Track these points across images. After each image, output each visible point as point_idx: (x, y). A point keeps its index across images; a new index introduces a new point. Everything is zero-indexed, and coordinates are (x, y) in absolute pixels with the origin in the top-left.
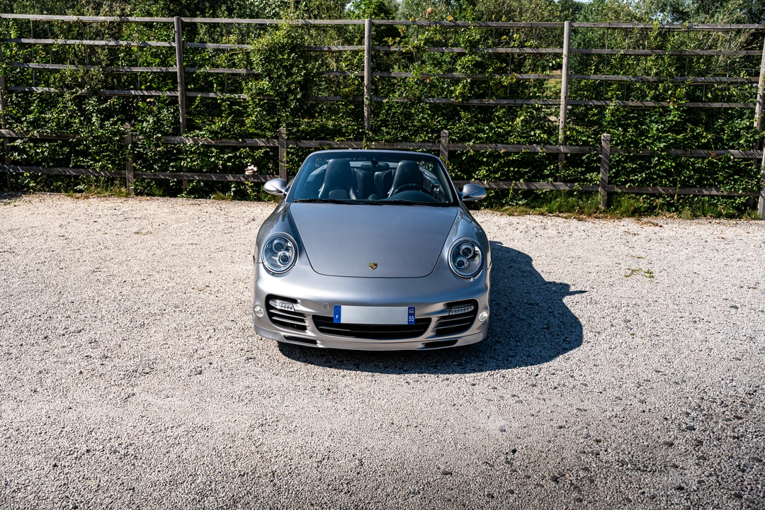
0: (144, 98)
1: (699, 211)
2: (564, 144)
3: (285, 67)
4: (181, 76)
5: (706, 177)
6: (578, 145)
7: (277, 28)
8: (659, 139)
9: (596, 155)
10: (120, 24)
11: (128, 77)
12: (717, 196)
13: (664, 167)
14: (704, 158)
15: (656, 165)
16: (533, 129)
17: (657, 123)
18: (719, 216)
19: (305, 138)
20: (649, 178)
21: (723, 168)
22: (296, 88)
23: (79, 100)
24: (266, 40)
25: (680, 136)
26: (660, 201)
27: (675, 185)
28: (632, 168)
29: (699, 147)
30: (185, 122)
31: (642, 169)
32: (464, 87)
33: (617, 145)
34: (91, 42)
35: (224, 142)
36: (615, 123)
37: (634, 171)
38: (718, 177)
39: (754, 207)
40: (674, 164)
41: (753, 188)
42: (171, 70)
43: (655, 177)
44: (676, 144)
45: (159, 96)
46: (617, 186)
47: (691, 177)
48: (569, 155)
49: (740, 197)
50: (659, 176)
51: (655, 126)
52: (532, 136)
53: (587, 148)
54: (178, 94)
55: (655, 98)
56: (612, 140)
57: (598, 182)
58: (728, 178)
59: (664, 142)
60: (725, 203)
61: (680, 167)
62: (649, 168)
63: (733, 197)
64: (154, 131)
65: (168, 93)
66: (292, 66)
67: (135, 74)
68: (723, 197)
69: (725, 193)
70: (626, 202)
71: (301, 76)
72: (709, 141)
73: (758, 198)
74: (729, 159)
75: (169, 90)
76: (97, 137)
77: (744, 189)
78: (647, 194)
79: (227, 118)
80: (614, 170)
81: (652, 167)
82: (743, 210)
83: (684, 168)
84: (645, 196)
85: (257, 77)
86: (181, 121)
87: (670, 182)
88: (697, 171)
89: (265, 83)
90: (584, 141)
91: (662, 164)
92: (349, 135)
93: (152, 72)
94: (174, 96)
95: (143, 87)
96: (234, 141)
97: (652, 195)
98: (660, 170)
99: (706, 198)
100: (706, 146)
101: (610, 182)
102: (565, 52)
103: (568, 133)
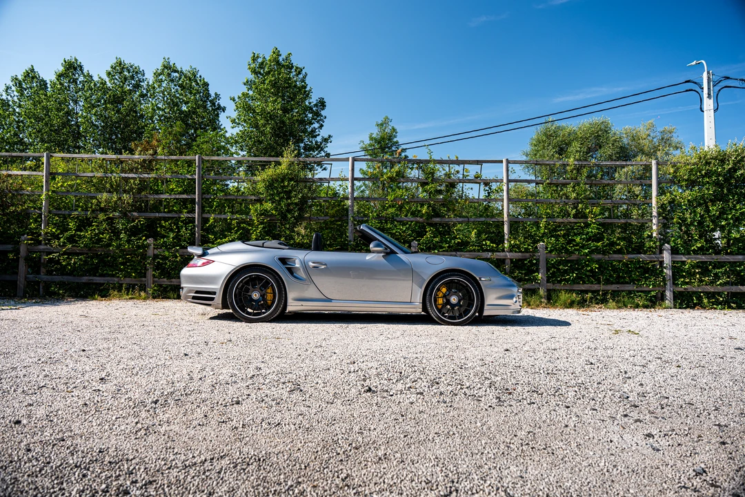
0: (166, 219)
1: (620, 303)
2: (511, 251)
3: (285, 192)
4: (199, 201)
5: (623, 276)
6: (521, 252)
7: (278, 163)
8: (583, 247)
9: (535, 260)
10: (150, 161)
11: (154, 203)
12: (633, 291)
13: (590, 268)
14: (620, 261)
15: (583, 267)
16: (484, 240)
17: (579, 234)
18: (637, 306)
20: (579, 277)
21: (636, 268)
22: (294, 208)
23: (110, 221)
24: (270, 172)
25: (599, 244)
26: (589, 295)
27: (599, 283)
28: (565, 269)
29: (615, 252)
30: (200, 238)
31: (572, 270)
32: (429, 207)
33: (551, 251)
34: (126, 175)
36: (548, 235)
37: (566, 272)
38: (632, 276)
39: (663, 299)
40: (597, 266)
41: (660, 284)
42: (191, 197)
43: (583, 276)
44: (597, 250)
45: (179, 217)
46: (554, 284)
47: (611, 276)
48: (514, 260)
50: (586, 275)
51: (579, 237)
52: (484, 245)
53: (528, 255)
54: (196, 215)
55: (576, 216)
56: (547, 248)
57: (539, 281)
58: (640, 276)
59: (588, 249)
60: (640, 296)
61: (602, 268)
62: (579, 269)
64: (173, 245)
65: (187, 215)
66: (291, 191)
67: (161, 200)
68: (638, 291)
69: (639, 289)
70: (564, 296)
71: (298, 198)
72: (622, 248)
73: (665, 291)
74: (639, 262)
75: (188, 213)
76: (124, 250)
77: (654, 285)
78: (578, 290)
79: (236, 233)
80: (550, 272)
81: (581, 269)
82: (654, 302)
83: (605, 269)
84: (576, 292)
85: (262, 201)
86: (196, 236)
87: (595, 280)
88: (615, 271)
89: (268, 206)
90: (525, 248)
91: (588, 266)
93: (174, 199)
94: (192, 217)
95: (166, 210)
98: (586, 271)
99: (625, 293)
100: (620, 251)
101: (548, 281)
102: (505, 181)
103: (512, 242)
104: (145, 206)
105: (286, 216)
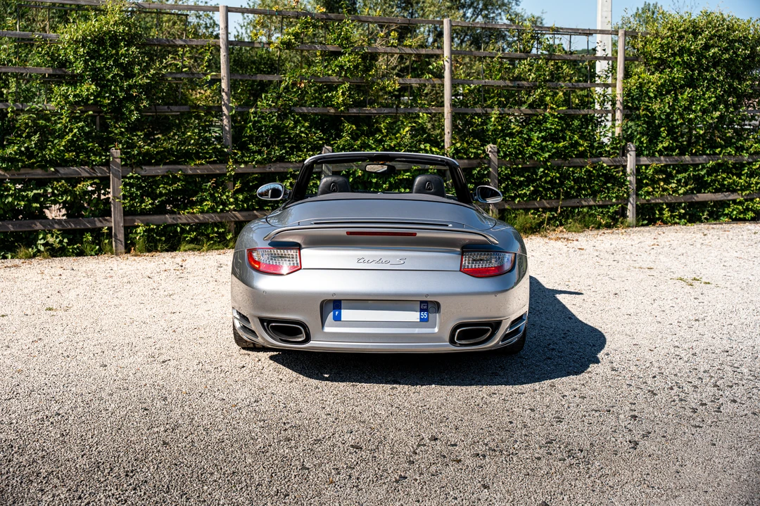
1: (588, 222)
3: (120, 66)
5: (585, 187)
6: (469, 158)
8: (543, 149)
9: (486, 169)
12: (593, 206)
13: (549, 178)
14: (582, 167)
15: (541, 177)
16: (422, 142)
18: (599, 226)
19: (149, 164)
20: (535, 192)
21: (599, 176)
25: (561, 145)
26: (547, 215)
27: (558, 198)
28: (520, 181)
29: (577, 156)
31: (530, 181)
32: (343, 93)
33: (505, 156)
35: (23, 174)
37: (521, 185)
38: (594, 187)
39: (624, 216)
40: (557, 175)
41: (623, 195)
43: (541, 189)
44: (558, 154)
46: (506, 202)
47: (572, 188)
50: (543, 187)
51: (535, 135)
52: (421, 149)
53: (477, 161)
55: (531, 105)
56: (499, 151)
58: (602, 186)
59: (548, 151)
60: (602, 212)
61: (564, 177)
62: (535, 180)
63: (607, 206)
68: (600, 206)
69: (601, 203)
71: (147, 77)
72: (585, 150)
73: (627, 204)
74: (602, 167)
77: (617, 197)
80: (503, 185)
81: (538, 180)
82: (617, 219)
83: (566, 178)
84: (532, 211)
87: (554, 194)
88: (577, 181)
90: (474, 153)
91: (547, 175)
92: (211, 157)
96: (39, 171)
98: (546, 182)
99: (585, 210)
100: (582, 155)
103: (458, 145)
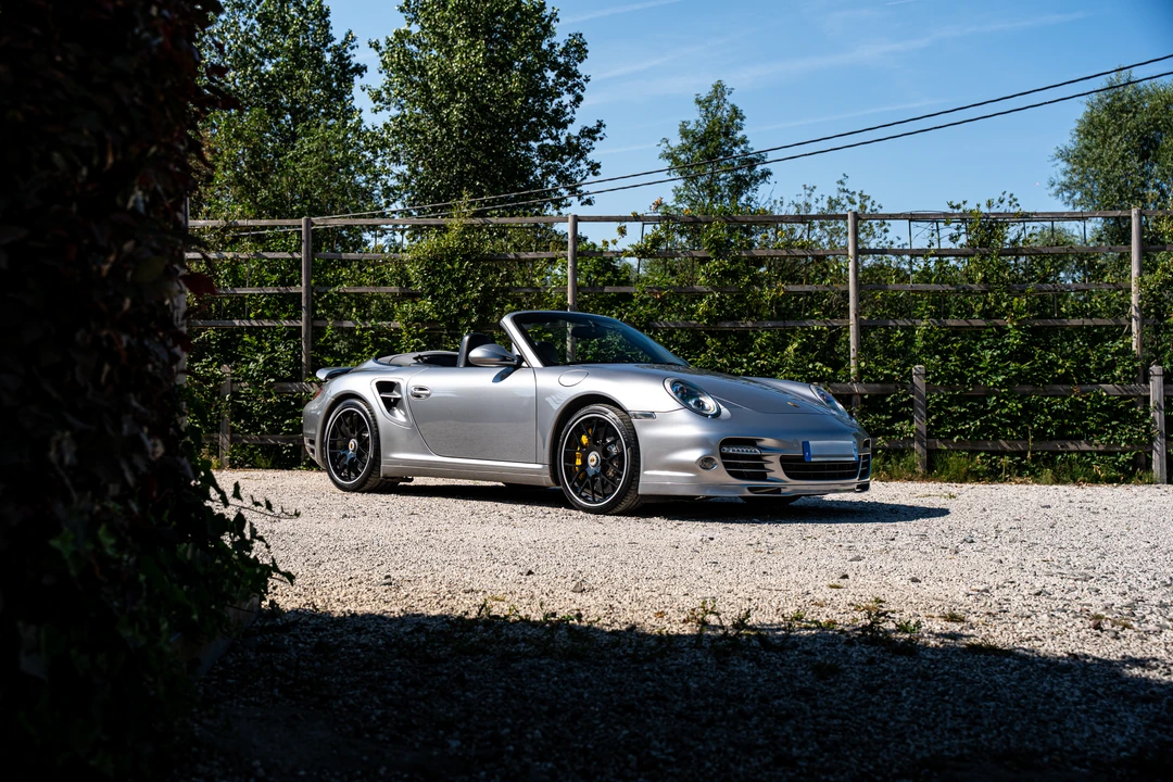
0: (251, 331)
1: (1066, 473)
2: (859, 380)
3: (454, 281)
4: (307, 297)
5: (1071, 424)
6: (877, 381)
7: (443, 229)
8: (995, 371)
9: (905, 395)
11: (231, 302)
12: (1090, 452)
13: (1006, 410)
14: (1064, 397)
15: (994, 409)
16: (813, 362)
17: (990, 348)
18: (1096, 480)
20: (986, 428)
21: (1095, 410)
22: (470, 309)
25: (1025, 366)
26: (1006, 460)
27: (1026, 438)
28: (960, 413)
29: (1054, 381)
30: (309, 363)
31: (976, 414)
32: (710, 304)
33: (935, 380)
36: (930, 350)
37: (963, 418)
38: (1087, 425)
39: (1148, 466)
40: (1020, 406)
41: (1140, 438)
42: (293, 290)
43: (995, 425)
44: (1021, 377)
45: (274, 327)
46: (941, 440)
47: (1048, 425)
48: (866, 397)
49: (1123, 452)
50: (1000, 424)
51: (988, 353)
52: (811, 370)
53: (892, 386)
54: (302, 324)
55: (986, 314)
56: (927, 374)
57: (912, 435)
58: (1102, 424)
59: (1003, 374)
60: (1103, 462)
61: (1030, 410)
62: (986, 413)
63: (1114, 453)
64: (265, 375)
65: (286, 323)
66: (465, 279)
67: (242, 298)
68: (1099, 453)
69: (1101, 448)
70: (956, 463)
71: (479, 291)
72: (1067, 372)
73: (1151, 453)
74: (1101, 398)
75: (289, 318)
77: (1128, 441)
78: (986, 452)
79: (371, 353)
80: (933, 417)
81: (990, 412)
82: (1131, 471)
83: (1037, 411)
84: (983, 454)
85: (415, 297)
86: (303, 360)
87: (1018, 432)
88: (1057, 415)
89: (426, 305)
90: (886, 375)
91: (1004, 406)
93: (265, 295)
94: (295, 327)
95: (252, 315)
97: (993, 453)
98: (1001, 415)
99: (1075, 456)
100: (1065, 379)
101: (929, 436)
102: (851, 252)
103: (864, 364)
104: (216, 307)
105: (457, 322)
